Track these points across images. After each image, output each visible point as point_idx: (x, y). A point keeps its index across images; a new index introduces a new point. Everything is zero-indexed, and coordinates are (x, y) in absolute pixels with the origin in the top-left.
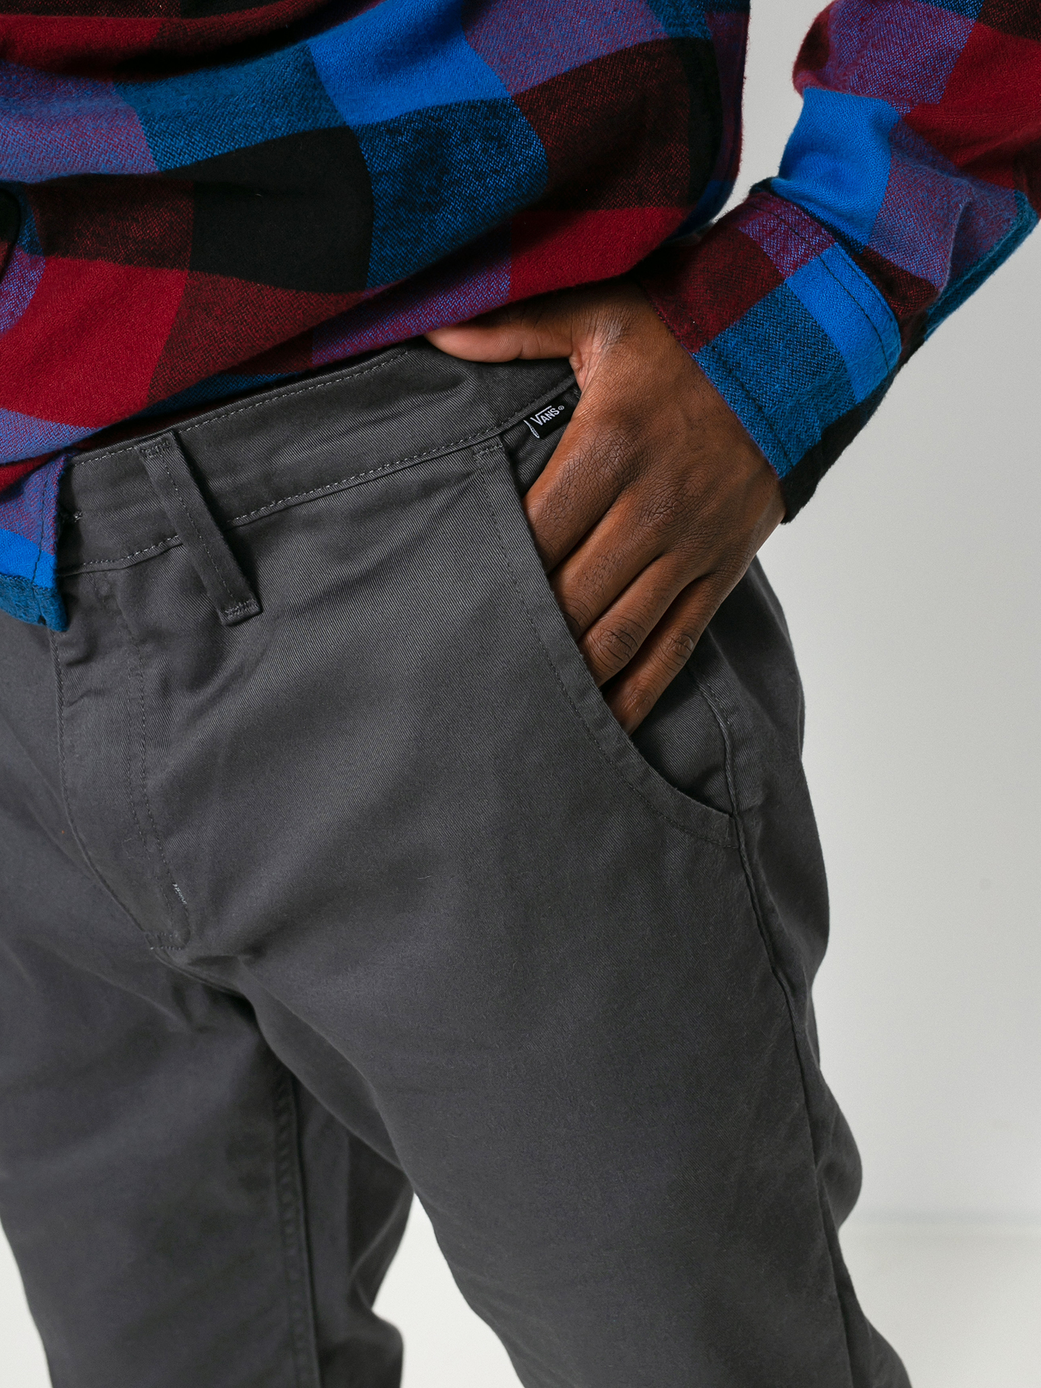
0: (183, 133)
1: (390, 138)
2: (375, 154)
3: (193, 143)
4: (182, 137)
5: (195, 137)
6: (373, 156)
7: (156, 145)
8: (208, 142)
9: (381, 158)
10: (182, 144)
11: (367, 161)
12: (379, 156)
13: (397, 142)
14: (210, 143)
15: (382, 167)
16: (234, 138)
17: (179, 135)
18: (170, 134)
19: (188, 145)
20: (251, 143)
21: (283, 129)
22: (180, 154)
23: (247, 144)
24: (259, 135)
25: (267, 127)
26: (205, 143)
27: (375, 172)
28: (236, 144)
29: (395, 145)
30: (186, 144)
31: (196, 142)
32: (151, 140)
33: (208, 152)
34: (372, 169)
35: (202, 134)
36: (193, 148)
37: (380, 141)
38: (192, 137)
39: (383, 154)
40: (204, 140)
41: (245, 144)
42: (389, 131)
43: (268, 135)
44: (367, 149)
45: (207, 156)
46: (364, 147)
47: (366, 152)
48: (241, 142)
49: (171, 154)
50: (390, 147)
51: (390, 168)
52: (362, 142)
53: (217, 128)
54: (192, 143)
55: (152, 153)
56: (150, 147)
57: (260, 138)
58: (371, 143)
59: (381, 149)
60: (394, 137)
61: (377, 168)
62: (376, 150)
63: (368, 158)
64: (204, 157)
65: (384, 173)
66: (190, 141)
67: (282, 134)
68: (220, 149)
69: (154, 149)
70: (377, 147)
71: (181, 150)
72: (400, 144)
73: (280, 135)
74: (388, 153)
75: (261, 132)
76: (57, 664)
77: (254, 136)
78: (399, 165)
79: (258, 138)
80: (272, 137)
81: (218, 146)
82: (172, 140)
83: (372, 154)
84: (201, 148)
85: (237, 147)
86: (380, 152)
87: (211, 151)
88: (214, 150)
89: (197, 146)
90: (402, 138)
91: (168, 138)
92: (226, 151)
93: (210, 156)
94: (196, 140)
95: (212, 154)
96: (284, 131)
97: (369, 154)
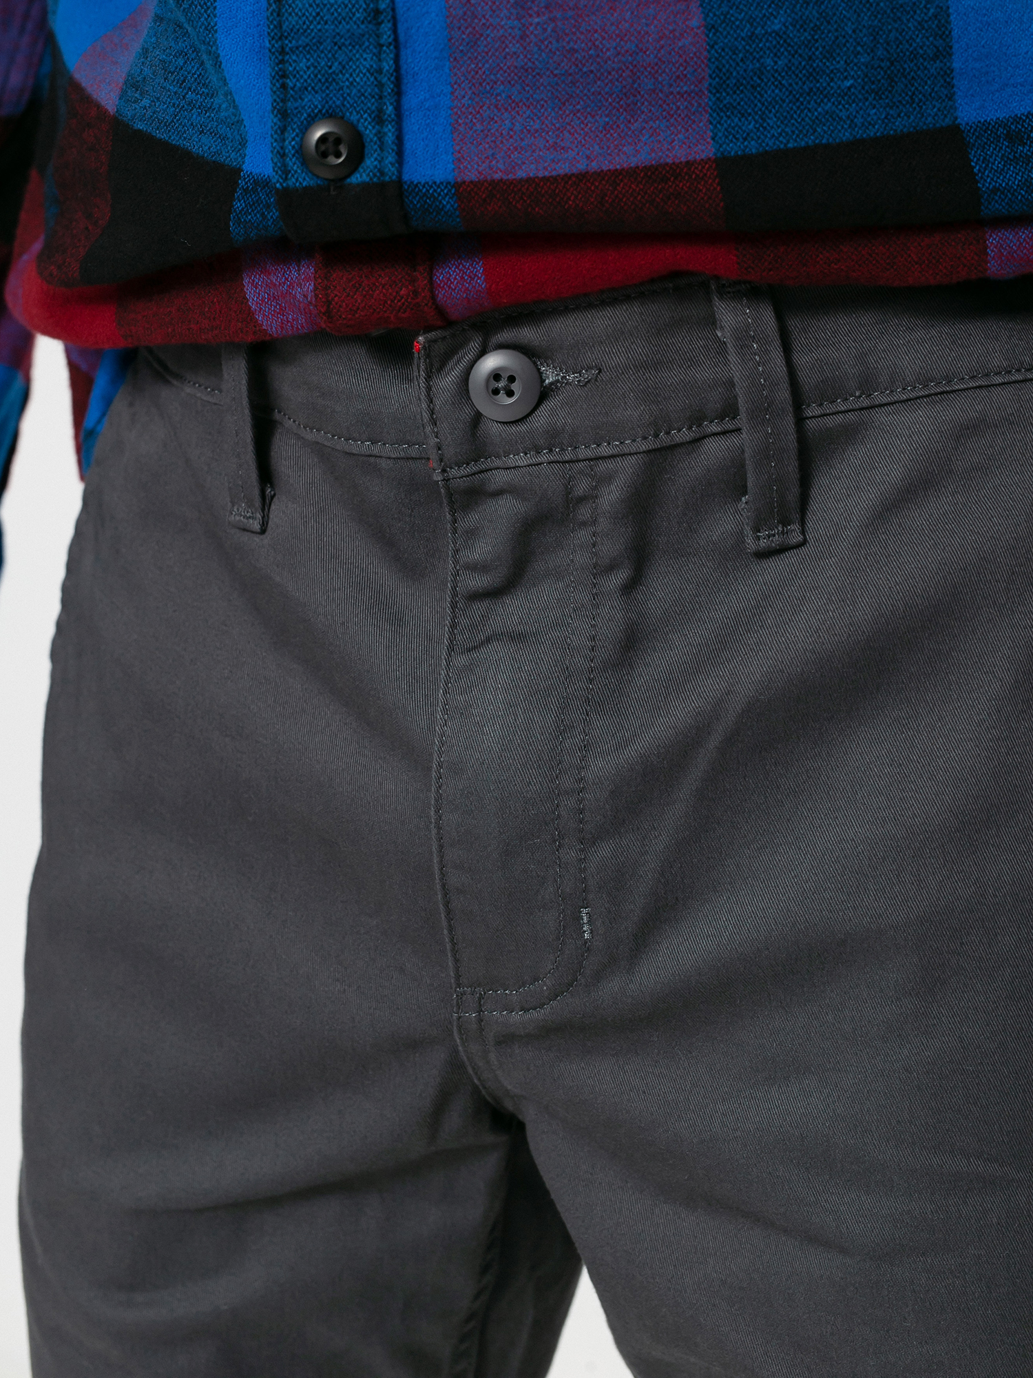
0: (756, 113)
1: (1008, 147)
2: (987, 165)
3: (765, 128)
4: (753, 118)
5: (769, 121)
6: (985, 169)
7: (719, 123)
8: (783, 130)
9: (996, 171)
10: (751, 127)
11: (977, 175)
12: (992, 168)
13: (1016, 152)
14: (785, 132)
15: (996, 182)
16: (815, 131)
17: (750, 114)
18: (740, 112)
19: (758, 129)
20: (835, 140)
21: (876, 127)
22: (745, 139)
23: (831, 140)
24: (846, 130)
25: (859, 121)
26: (779, 130)
27: (988, 188)
28: (816, 138)
29: (1014, 156)
30: (755, 128)
31: (768, 128)
32: (715, 115)
33: (781, 142)
34: (984, 185)
35: (779, 118)
36: (763, 135)
37: (995, 149)
38: (764, 120)
39: (998, 167)
40: (779, 127)
41: (828, 140)
42: (1009, 137)
43: (858, 133)
44: (978, 159)
45: (779, 146)
46: (974, 156)
47: (976, 163)
48: (823, 137)
49: (734, 136)
50: (1008, 158)
51: (1007, 184)
52: (972, 149)
53: (798, 112)
54: (763, 127)
55: (712, 131)
56: (711, 123)
57: (846, 136)
58: (983, 151)
59: (995, 160)
60: (1014, 146)
61: (990, 183)
62: (989, 161)
63: (979, 170)
64: (775, 147)
65: (998, 189)
66: (761, 125)
67: (875, 134)
68: (796, 141)
69: (715, 127)
70: (991, 157)
71: (748, 134)
72: (1020, 156)
73: (872, 134)
74: (1004, 166)
75: (850, 127)
76: (454, 594)
77: (840, 131)
78: (1019, 181)
79: (844, 135)
80: (861, 136)
81: (794, 137)
82: (740, 120)
83: (984, 165)
84: (773, 135)
85: (817, 142)
86: (993, 164)
87: (784, 141)
88: (788, 142)
89: (769, 132)
90: (1024, 147)
91: (736, 116)
92: (803, 144)
93: (782, 146)
94: (768, 124)
95: (785, 145)
96: (878, 129)
97: (981, 166)
